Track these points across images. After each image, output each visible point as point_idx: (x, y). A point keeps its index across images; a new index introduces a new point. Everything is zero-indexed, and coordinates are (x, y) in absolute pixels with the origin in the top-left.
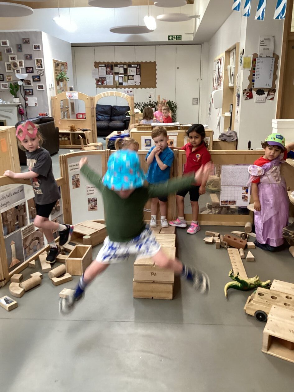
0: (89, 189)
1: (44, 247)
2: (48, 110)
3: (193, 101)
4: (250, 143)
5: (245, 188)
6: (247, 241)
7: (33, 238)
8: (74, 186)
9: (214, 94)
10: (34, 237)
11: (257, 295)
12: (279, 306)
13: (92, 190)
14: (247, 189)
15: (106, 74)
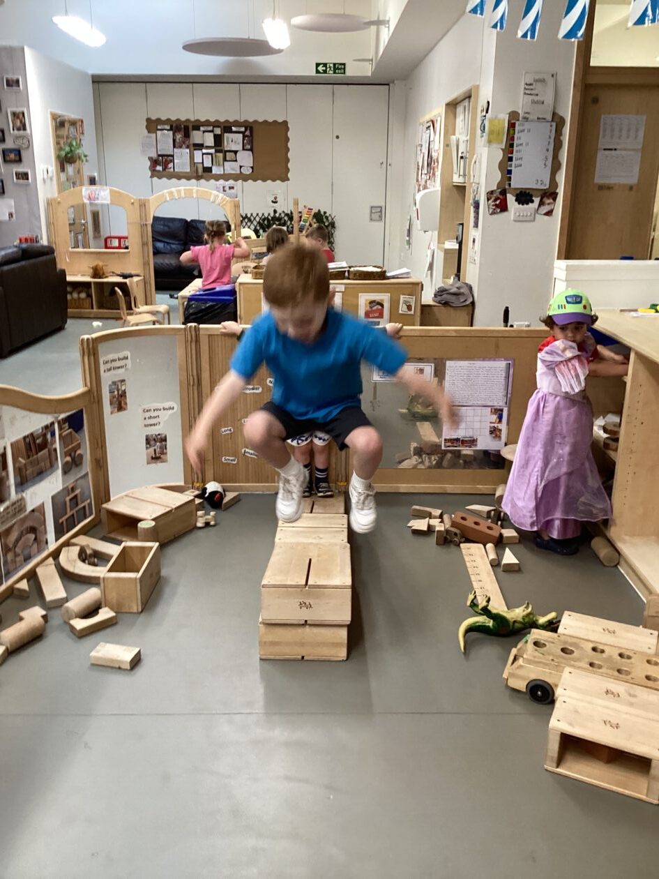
0: (147, 415)
1: (48, 548)
2: (40, 228)
3: (371, 212)
4: (507, 312)
5: (495, 410)
6: (502, 527)
7: (22, 529)
8: (115, 407)
9: (421, 198)
10: (24, 527)
11: (530, 646)
12: (579, 668)
13: (155, 417)
14: (501, 412)
15: (174, 147)
